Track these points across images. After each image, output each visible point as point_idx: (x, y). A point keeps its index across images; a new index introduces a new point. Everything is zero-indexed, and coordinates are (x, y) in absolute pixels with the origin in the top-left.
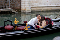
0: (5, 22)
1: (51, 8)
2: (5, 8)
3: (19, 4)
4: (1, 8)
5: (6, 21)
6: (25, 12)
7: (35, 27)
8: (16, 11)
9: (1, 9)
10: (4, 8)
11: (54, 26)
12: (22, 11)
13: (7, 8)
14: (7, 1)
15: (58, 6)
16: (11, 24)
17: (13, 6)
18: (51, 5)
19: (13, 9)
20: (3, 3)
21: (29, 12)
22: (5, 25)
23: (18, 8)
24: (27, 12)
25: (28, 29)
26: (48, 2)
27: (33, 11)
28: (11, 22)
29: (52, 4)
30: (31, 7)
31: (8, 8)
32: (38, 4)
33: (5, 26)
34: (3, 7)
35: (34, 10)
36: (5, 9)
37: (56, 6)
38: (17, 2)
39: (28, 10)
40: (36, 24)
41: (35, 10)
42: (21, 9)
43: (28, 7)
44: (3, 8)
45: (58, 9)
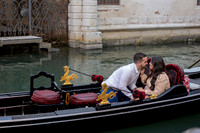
0: (32, 78)
1: (168, 32)
2: (17, 35)
3: (63, 21)
4: (2, 36)
5: (36, 77)
6: (81, 46)
7: (130, 95)
8: (53, 46)
9: (3, 39)
10: (13, 35)
11: (191, 90)
12: (73, 44)
13: (22, 35)
14: (22, 12)
15: (192, 25)
16: (53, 85)
17: (41, 29)
18: (167, 22)
19: (43, 37)
20: (10, 19)
21: (95, 46)
22: (32, 89)
23: (59, 33)
24: (88, 47)
25: (108, 102)
26: (157, 13)
27: (109, 44)
28: (53, 78)
29: (171, 20)
30: (103, 31)
31: (27, 34)
32: (125, 19)
33: (31, 93)
34: (9, 30)
35: (111, 40)
36: (17, 38)
37: (184, 25)
38: (56, 15)
39: (92, 40)
40: (134, 87)
41: (115, 40)
42: (68, 38)
43: (93, 31)
44: (7, 36)
45: (193, 37)
